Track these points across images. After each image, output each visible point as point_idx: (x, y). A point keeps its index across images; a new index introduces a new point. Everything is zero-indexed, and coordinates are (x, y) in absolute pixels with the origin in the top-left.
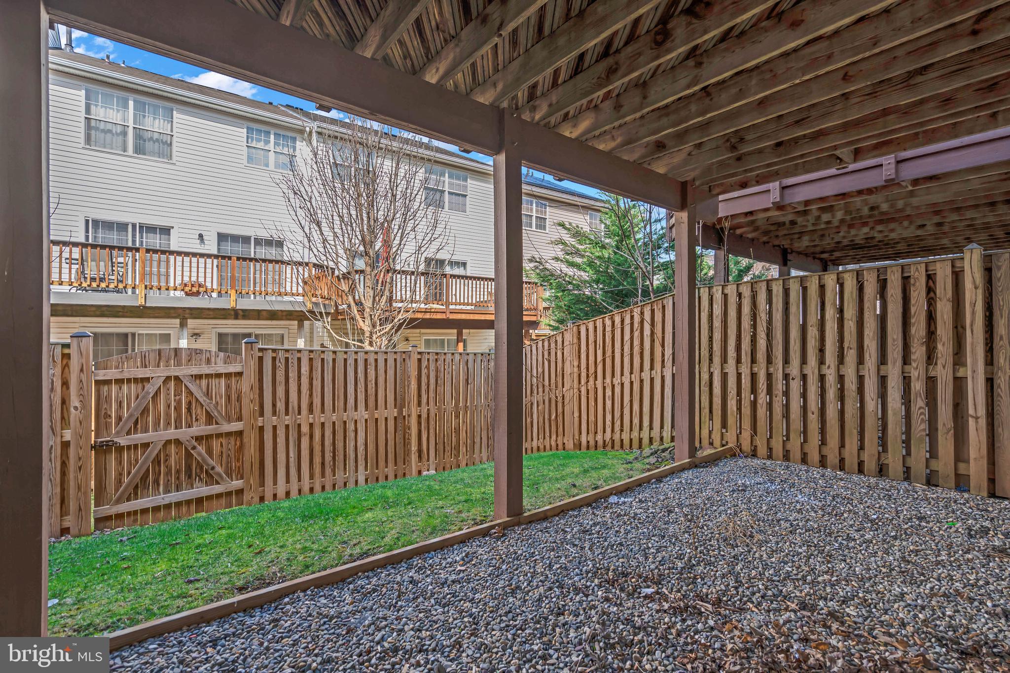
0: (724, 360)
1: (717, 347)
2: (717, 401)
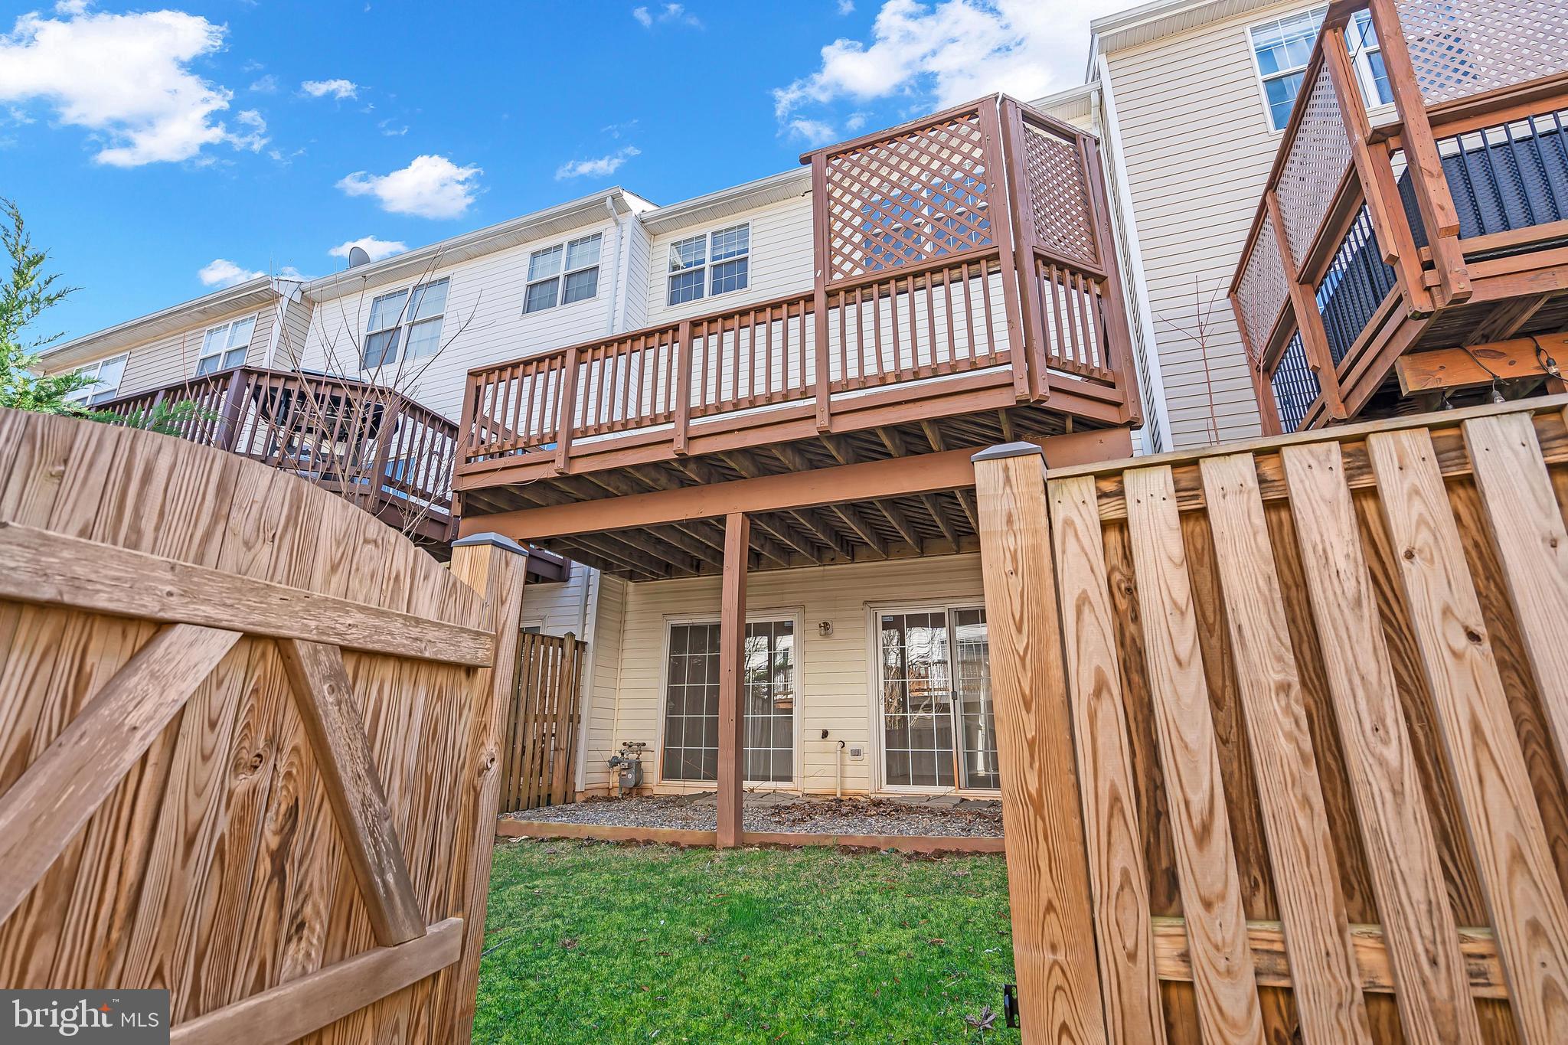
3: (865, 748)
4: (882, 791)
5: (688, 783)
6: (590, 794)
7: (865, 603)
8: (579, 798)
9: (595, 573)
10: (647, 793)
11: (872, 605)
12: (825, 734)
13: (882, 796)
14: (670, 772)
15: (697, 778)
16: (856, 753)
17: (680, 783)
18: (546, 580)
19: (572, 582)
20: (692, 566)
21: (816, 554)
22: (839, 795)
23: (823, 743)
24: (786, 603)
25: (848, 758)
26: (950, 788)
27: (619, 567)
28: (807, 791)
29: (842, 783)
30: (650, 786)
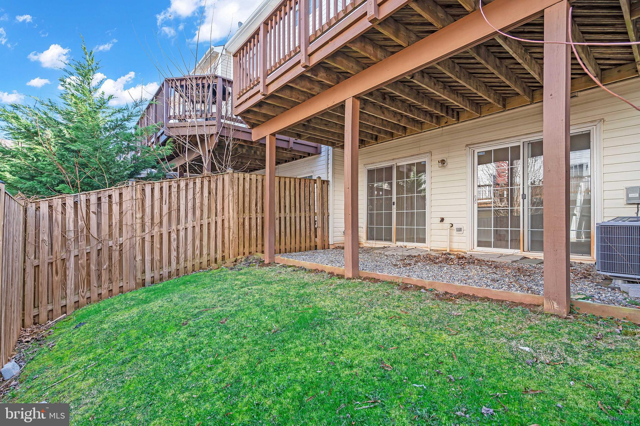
0: (250, 212)
1: (247, 205)
2: (247, 232)
3: (464, 227)
4: (474, 250)
5: (378, 242)
6: (337, 245)
7: (467, 145)
8: (331, 247)
9: (330, 148)
10: (361, 246)
11: (470, 146)
12: (442, 220)
13: (474, 253)
14: (370, 237)
15: (381, 240)
16: (459, 230)
17: (374, 242)
18: (313, 155)
19: (323, 154)
20: (372, 138)
21: (434, 121)
22: (448, 251)
23: (442, 224)
24: (422, 151)
25: (455, 233)
26: (516, 251)
27: (338, 144)
28: (432, 248)
29: (450, 245)
30: (362, 243)
